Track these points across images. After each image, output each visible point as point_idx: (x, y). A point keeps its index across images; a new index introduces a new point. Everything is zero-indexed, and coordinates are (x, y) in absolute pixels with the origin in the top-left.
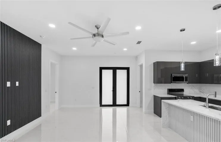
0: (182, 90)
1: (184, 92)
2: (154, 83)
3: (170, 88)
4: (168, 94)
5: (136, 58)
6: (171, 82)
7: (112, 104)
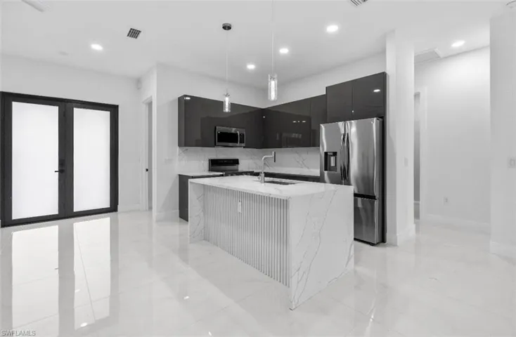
0: (236, 162)
1: (239, 166)
2: (180, 145)
3: (214, 157)
4: (210, 170)
5: (138, 82)
6: (215, 145)
7: (57, 213)
